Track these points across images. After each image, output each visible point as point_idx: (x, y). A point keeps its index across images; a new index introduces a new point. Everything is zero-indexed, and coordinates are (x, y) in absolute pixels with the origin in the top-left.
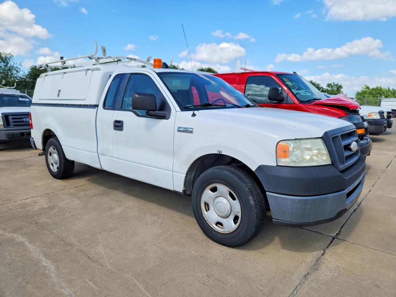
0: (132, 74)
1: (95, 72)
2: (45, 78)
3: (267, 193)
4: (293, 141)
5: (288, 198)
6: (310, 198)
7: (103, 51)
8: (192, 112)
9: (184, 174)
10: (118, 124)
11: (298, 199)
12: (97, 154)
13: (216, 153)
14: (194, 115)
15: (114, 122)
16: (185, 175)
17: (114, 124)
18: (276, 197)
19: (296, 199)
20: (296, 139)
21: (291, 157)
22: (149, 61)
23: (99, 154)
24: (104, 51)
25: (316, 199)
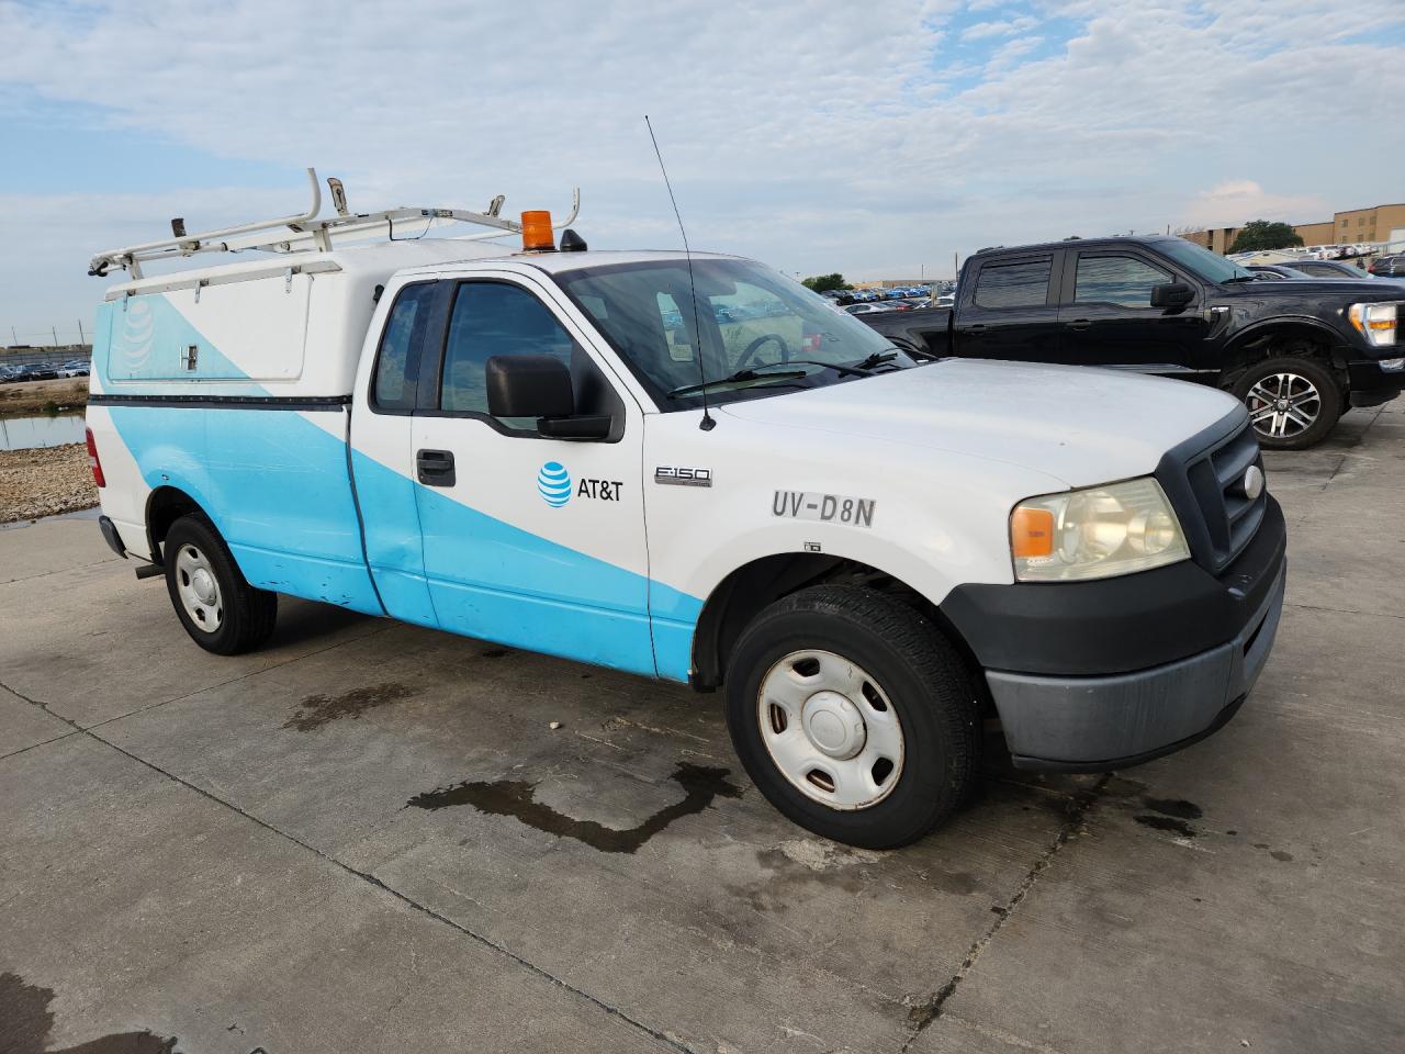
0: (461, 282)
1: (321, 279)
2: (126, 301)
3: (990, 675)
4: (1065, 498)
5: (1063, 688)
6: (1132, 678)
7: (336, 196)
8: (698, 414)
9: (689, 623)
10: (432, 464)
11: (1094, 687)
12: (365, 568)
13: (801, 549)
14: (708, 424)
15: (418, 458)
16: (693, 628)
17: (419, 464)
18: (1020, 684)
19: (1087, 688)
20: (1073, 490)
21: (1061, 550)
22: (496, 213)
23: (374, 567)
24: (339, 193)
25: (1153, 678)
